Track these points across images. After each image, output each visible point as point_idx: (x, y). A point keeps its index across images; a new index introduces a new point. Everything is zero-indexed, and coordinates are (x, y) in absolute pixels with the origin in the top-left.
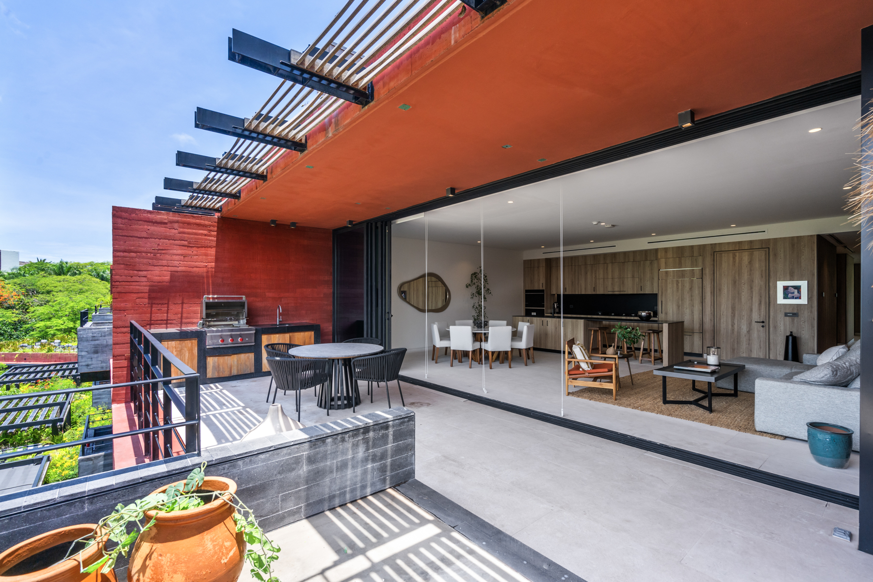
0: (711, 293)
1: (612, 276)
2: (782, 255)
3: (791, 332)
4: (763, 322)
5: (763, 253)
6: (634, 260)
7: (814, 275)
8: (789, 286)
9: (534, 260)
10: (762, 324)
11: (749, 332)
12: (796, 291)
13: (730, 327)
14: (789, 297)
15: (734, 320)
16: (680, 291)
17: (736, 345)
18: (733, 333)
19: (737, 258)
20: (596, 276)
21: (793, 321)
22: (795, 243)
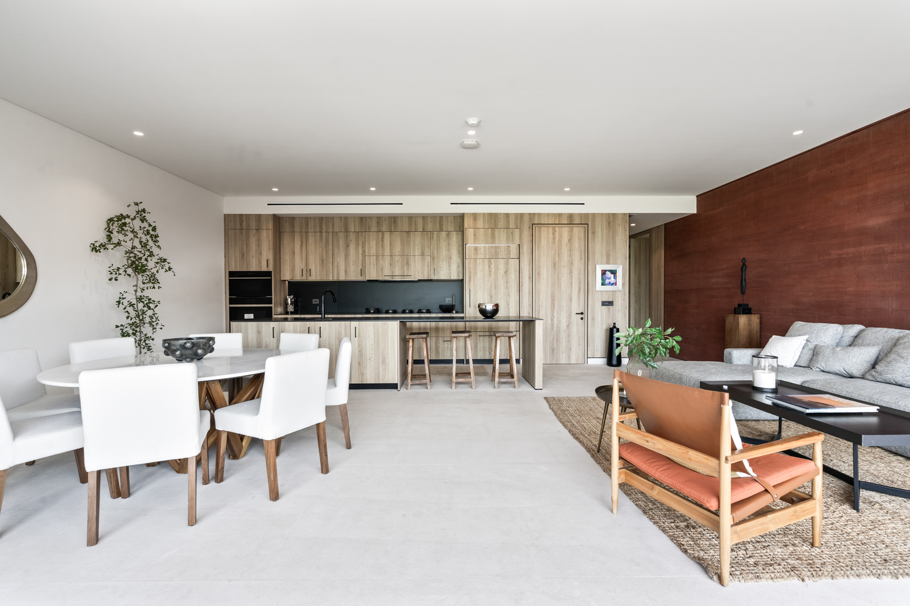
0: (529, 278)
1: (391, 252)
2: (600, 234)
3: (614, 324)
4: (582, 313)
5: (583, 229)
6: (423, 229)
7: (626, 258)
8: (606, 271)
9: (248, 216)
10: (581, 316)
11: (568, 326)
12: (612, 275)
13: (550, 321)
14: (606, 283)
15: (553, 312)
16: (493, 275)
17: (555, 344)
18: (553, 328)
19: (557, 234)
21: (609, 309)
22: (611, 219)
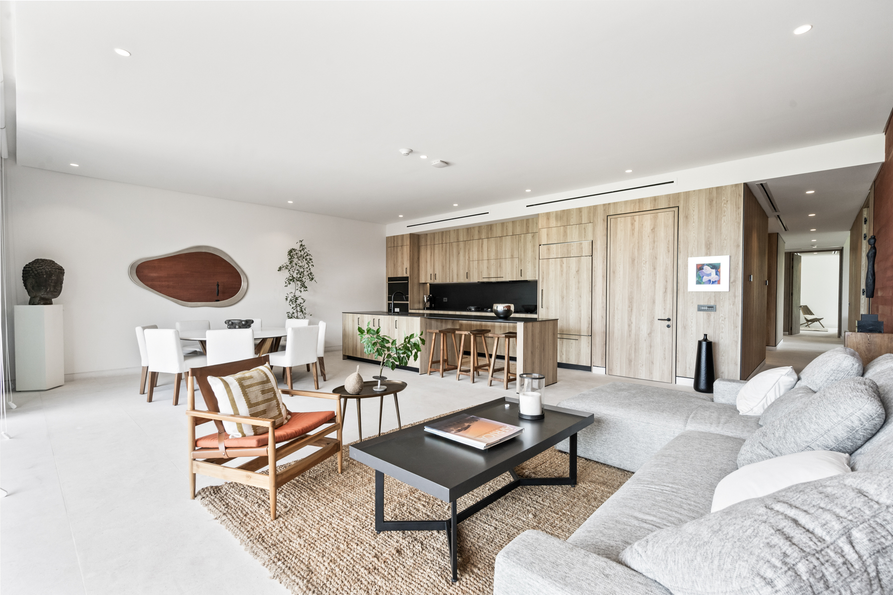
0: (603, 276)
1: (488, 256)
2: (696, 217)
3: (706, 335)
4: (669, 320)
5: (671, 214)
6: (513, 233)
7: (738, 246)
8: (703, 265)
9: (397, 236)
10: (667, 323)
11: (650, 334)
12: (714, 271)
13: (626, 327)
14: (704, 281)
15: (631, 316)
16: (564, 275)
17: (633, 355)
18: (630, 335)
19: (636, 224)
20: (469, 257)
21: (709, 316)
22: (714, 195)
